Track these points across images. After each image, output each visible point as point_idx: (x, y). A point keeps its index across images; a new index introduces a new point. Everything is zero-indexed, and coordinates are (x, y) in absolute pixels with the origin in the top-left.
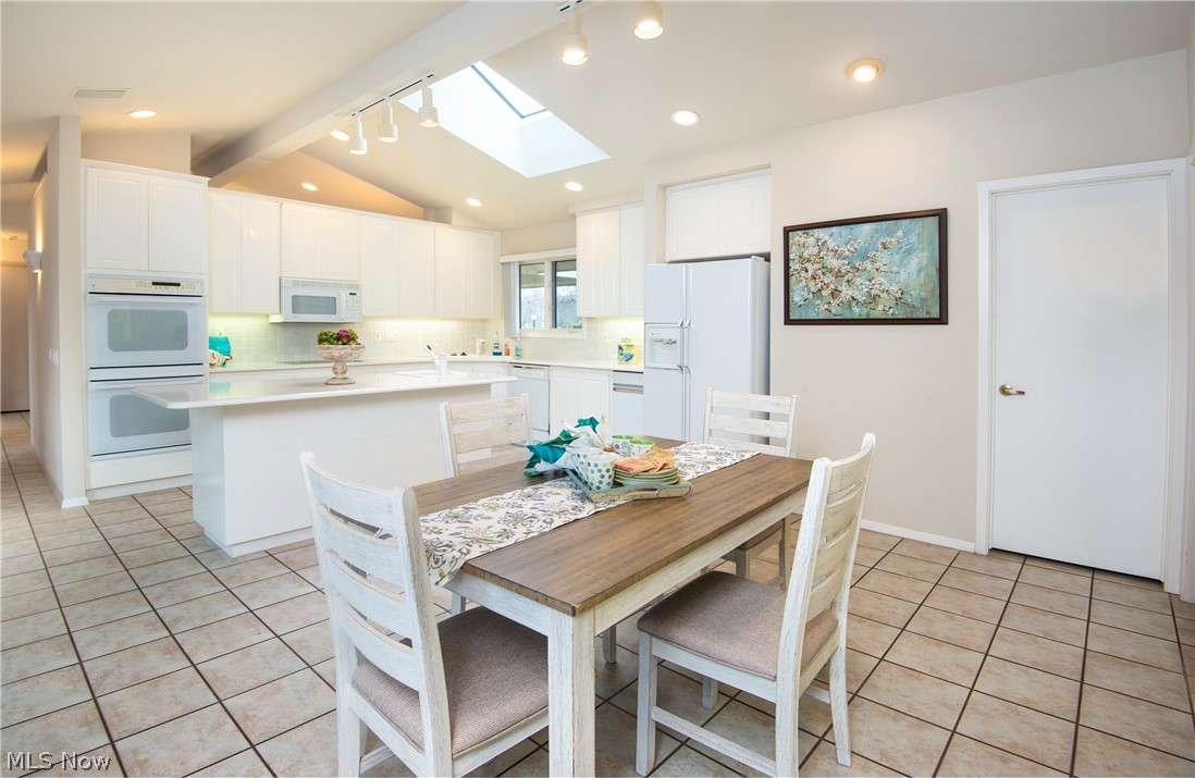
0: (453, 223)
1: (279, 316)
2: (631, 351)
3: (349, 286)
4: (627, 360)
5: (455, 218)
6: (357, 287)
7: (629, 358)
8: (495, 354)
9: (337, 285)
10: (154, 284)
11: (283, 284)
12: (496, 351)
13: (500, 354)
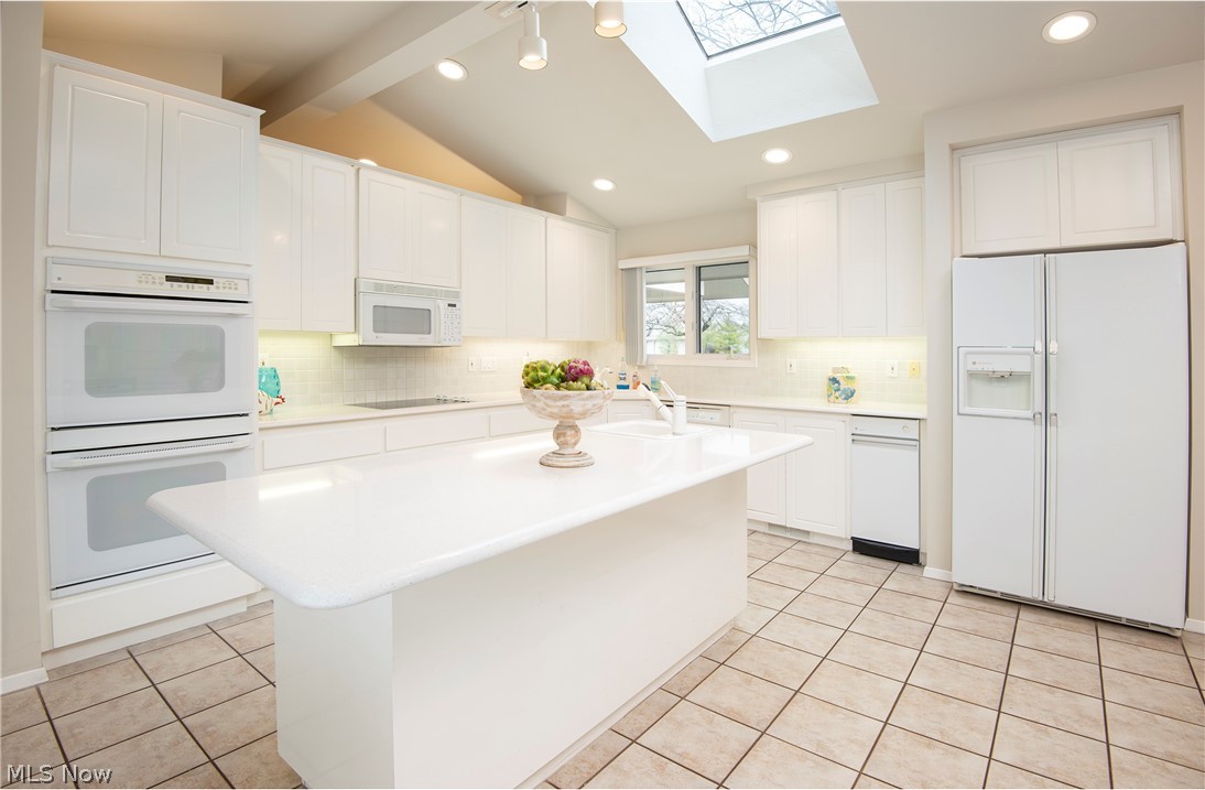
0: (569, 214)
1: (355, 336)
2: (851, 386)
3: (448, 294)
4: (846, 399)
5: (571, 209)
6: (457, 295)
7: (849, 395)
8: (619, 387)
9: (432, 293)
10: (169, 279)
11: (361, 288)
12: (622, 383)
13: (627, 387)
